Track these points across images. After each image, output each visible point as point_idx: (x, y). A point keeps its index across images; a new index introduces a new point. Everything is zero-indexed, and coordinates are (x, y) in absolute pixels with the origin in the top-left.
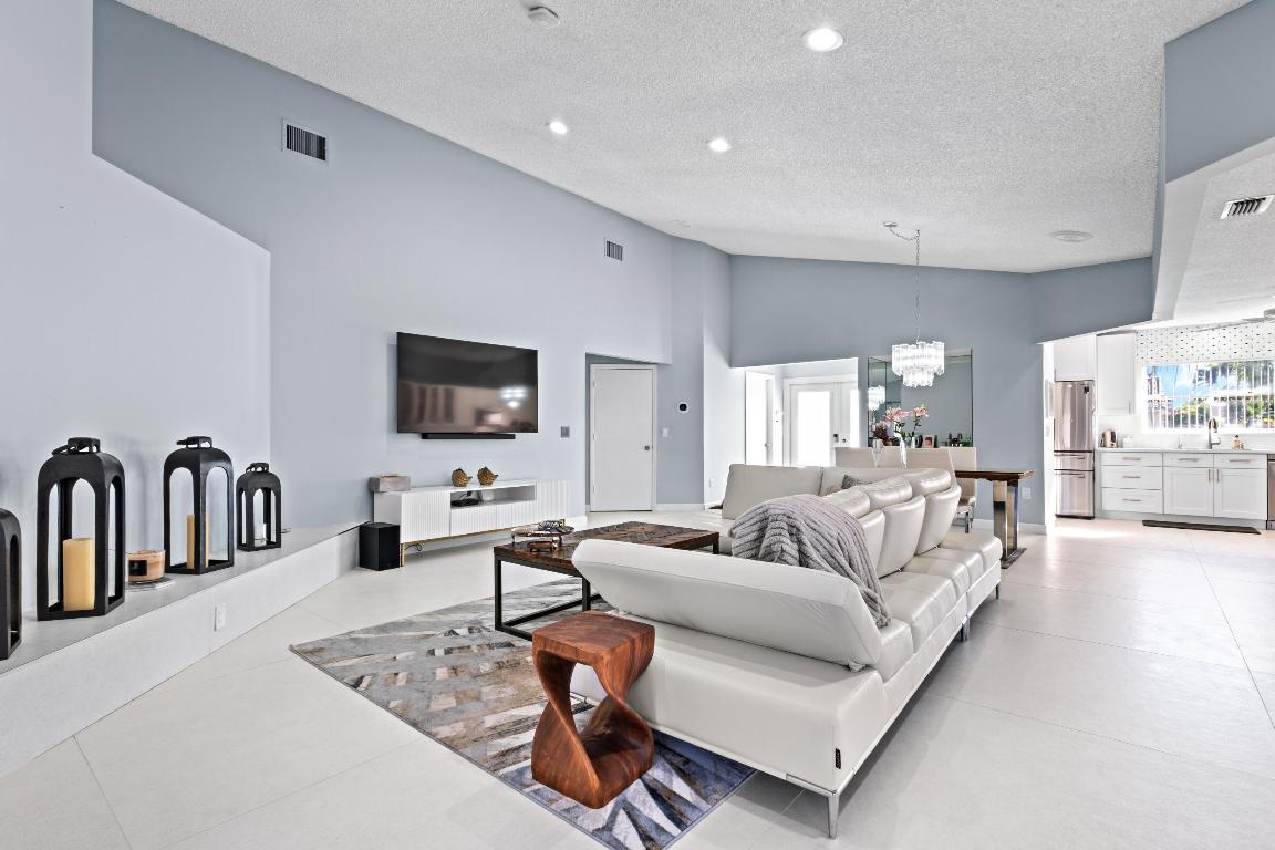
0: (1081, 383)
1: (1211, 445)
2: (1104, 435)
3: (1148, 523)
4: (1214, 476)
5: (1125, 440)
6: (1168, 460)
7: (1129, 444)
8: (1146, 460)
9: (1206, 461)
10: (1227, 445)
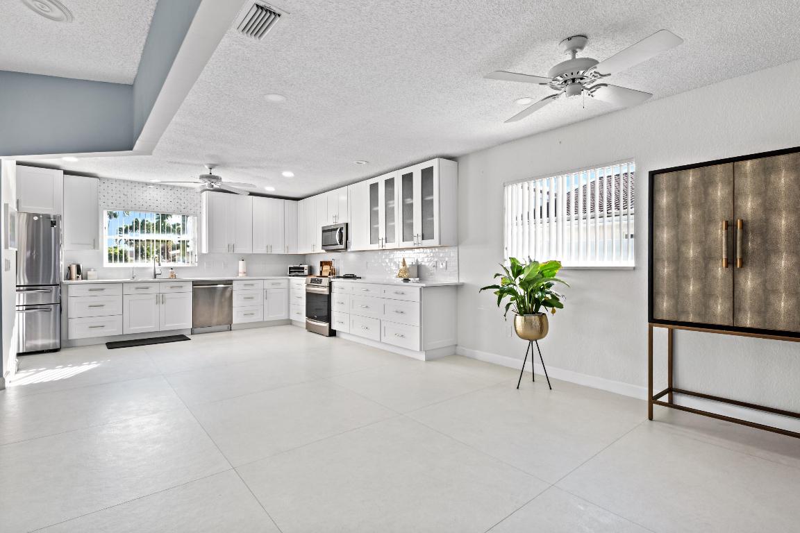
0: (48, 217)
1: (155, 276)
2: (69, 268)
3: (111, 345)
4: (161, 299)
5: (89, 273)
6: (127, 289)
7: (93, 277)
8: (109, 290)
9: (154, 289)
10: (166, 275)
